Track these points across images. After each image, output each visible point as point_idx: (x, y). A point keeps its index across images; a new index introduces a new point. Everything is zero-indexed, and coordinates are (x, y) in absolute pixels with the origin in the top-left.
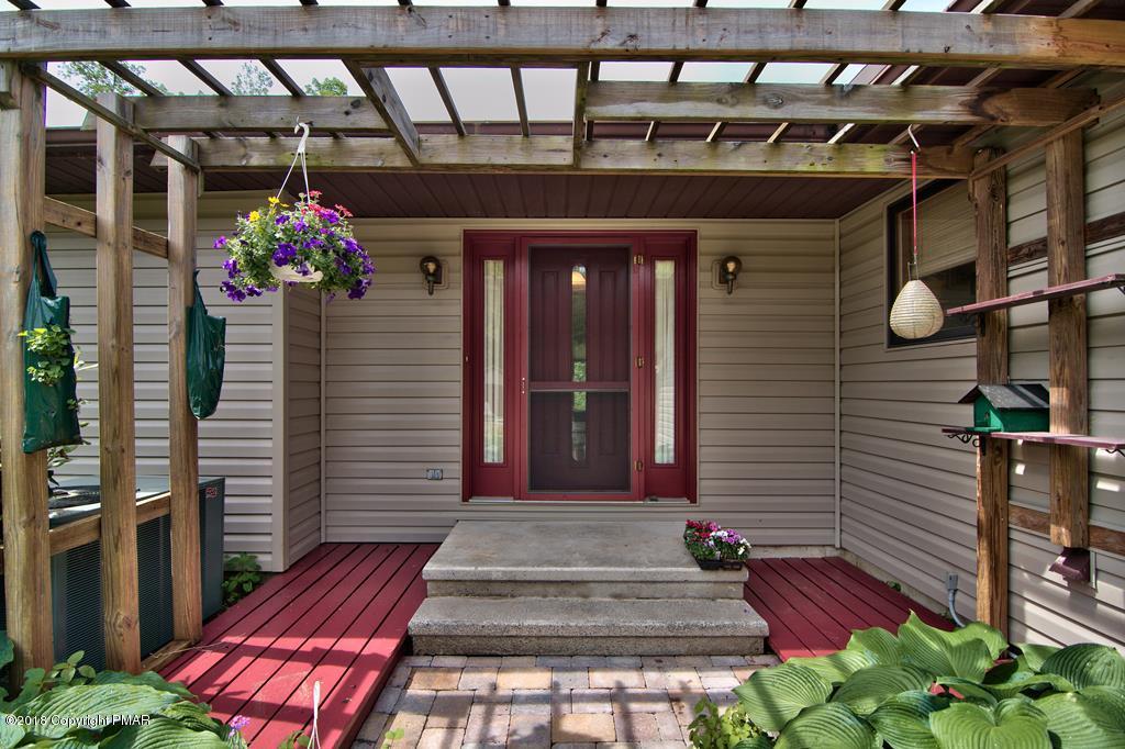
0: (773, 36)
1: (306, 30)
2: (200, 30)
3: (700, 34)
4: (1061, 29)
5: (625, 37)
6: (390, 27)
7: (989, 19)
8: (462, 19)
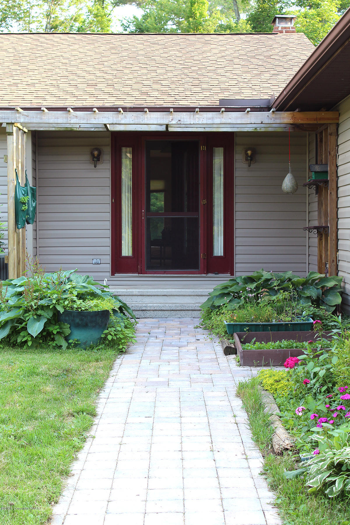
0: (216, 120)
1: (95, 118)
2: (67, 118)
3: (197, 120)
4: (294, 115)
5: (177, 121)
6: (117, 118)
7: (274, 114)
8: (136, 116)
